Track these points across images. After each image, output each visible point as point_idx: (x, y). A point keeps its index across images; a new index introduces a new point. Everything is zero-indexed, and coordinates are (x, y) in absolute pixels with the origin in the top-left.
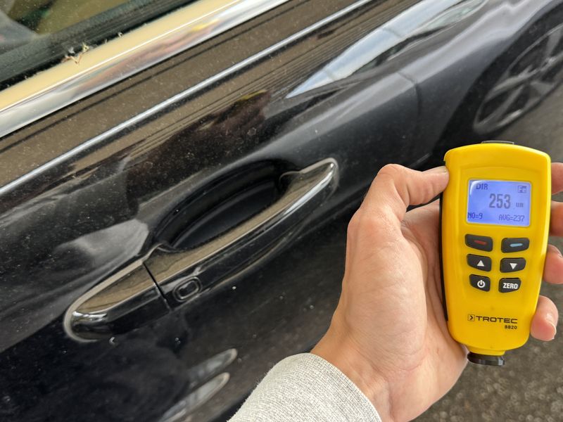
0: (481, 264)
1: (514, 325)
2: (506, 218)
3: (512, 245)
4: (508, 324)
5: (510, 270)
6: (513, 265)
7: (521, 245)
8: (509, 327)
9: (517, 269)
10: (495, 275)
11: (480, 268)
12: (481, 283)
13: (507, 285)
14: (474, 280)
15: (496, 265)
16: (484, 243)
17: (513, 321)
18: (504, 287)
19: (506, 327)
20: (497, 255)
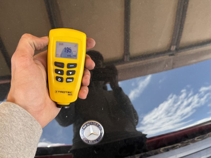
0: (59, 72)
1: (71, 94)
2: (70, 56)
3: (70, 66)
4: (69, 94)
5: (69, 75)
6: (71, 73)
7: (73, 66)
8: (70, 95)
9: (72, 74)
10: (65, 76)
11: (59, 74)
12: (59, 79)
13: (68, 80)
14: (57, 78)
15: (65, 73)
16: (61, 65)
17: (71, 93)
18: (67, 81)
19: (68, 95)
20: (65, 69)
